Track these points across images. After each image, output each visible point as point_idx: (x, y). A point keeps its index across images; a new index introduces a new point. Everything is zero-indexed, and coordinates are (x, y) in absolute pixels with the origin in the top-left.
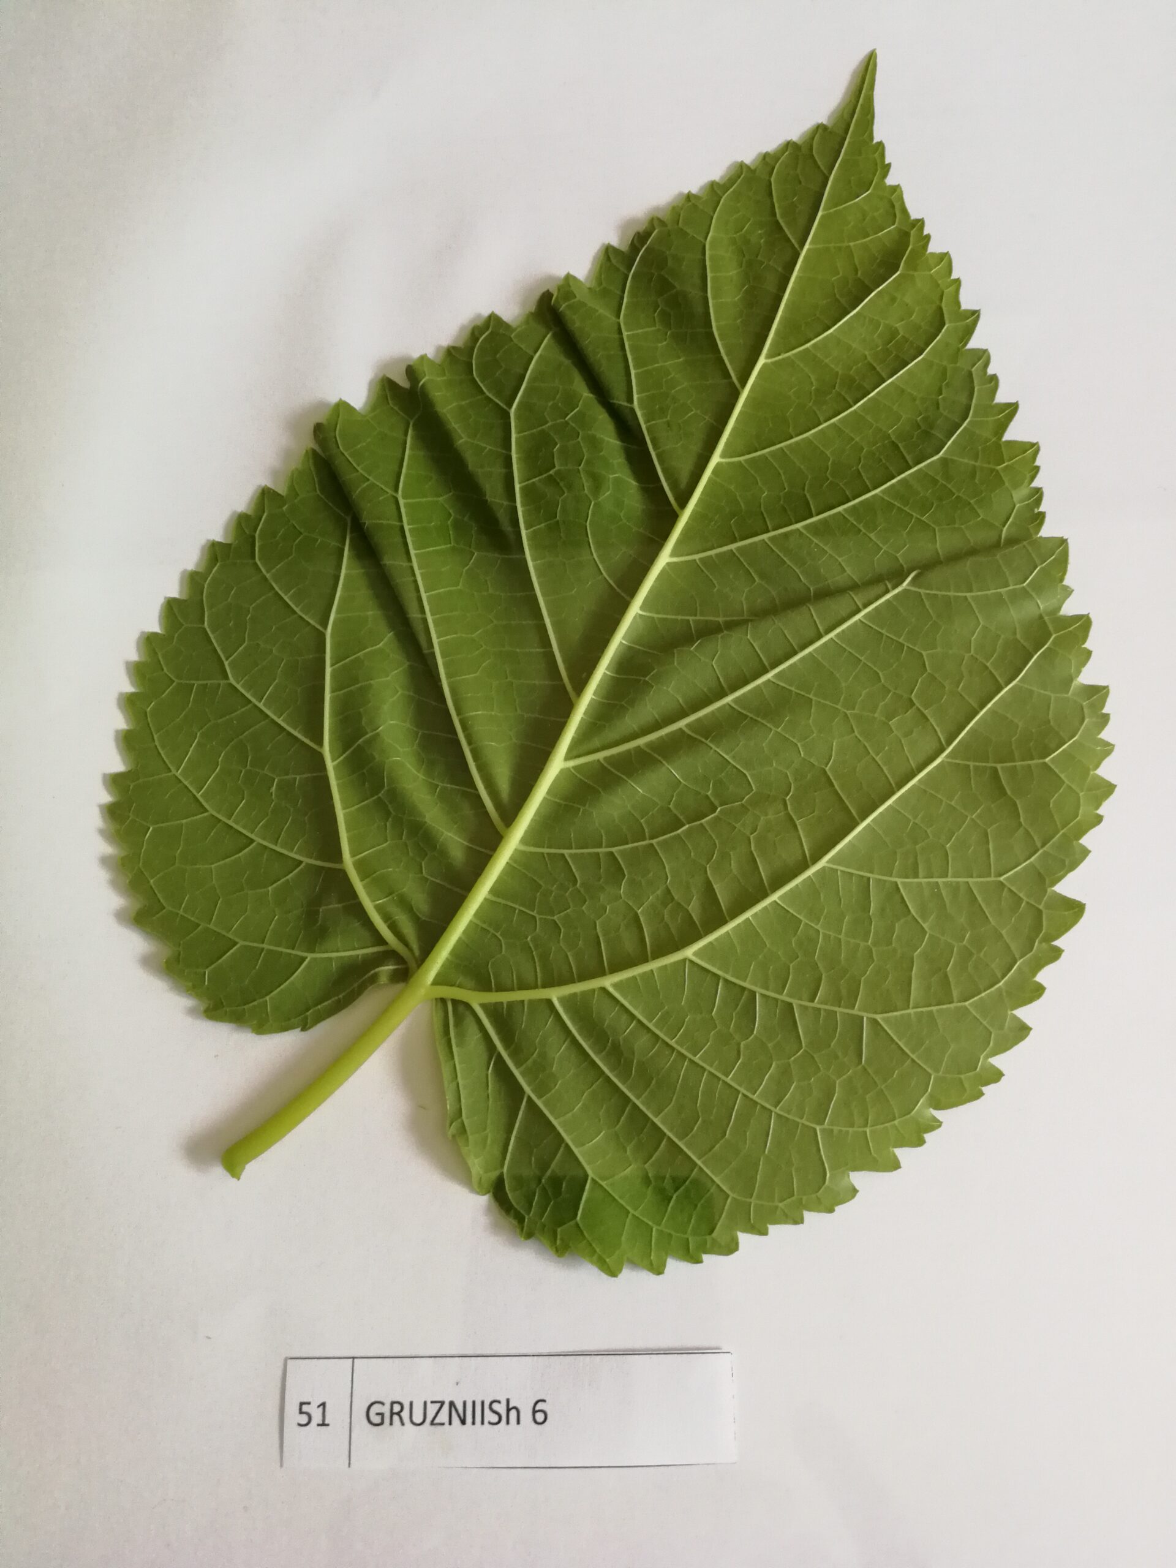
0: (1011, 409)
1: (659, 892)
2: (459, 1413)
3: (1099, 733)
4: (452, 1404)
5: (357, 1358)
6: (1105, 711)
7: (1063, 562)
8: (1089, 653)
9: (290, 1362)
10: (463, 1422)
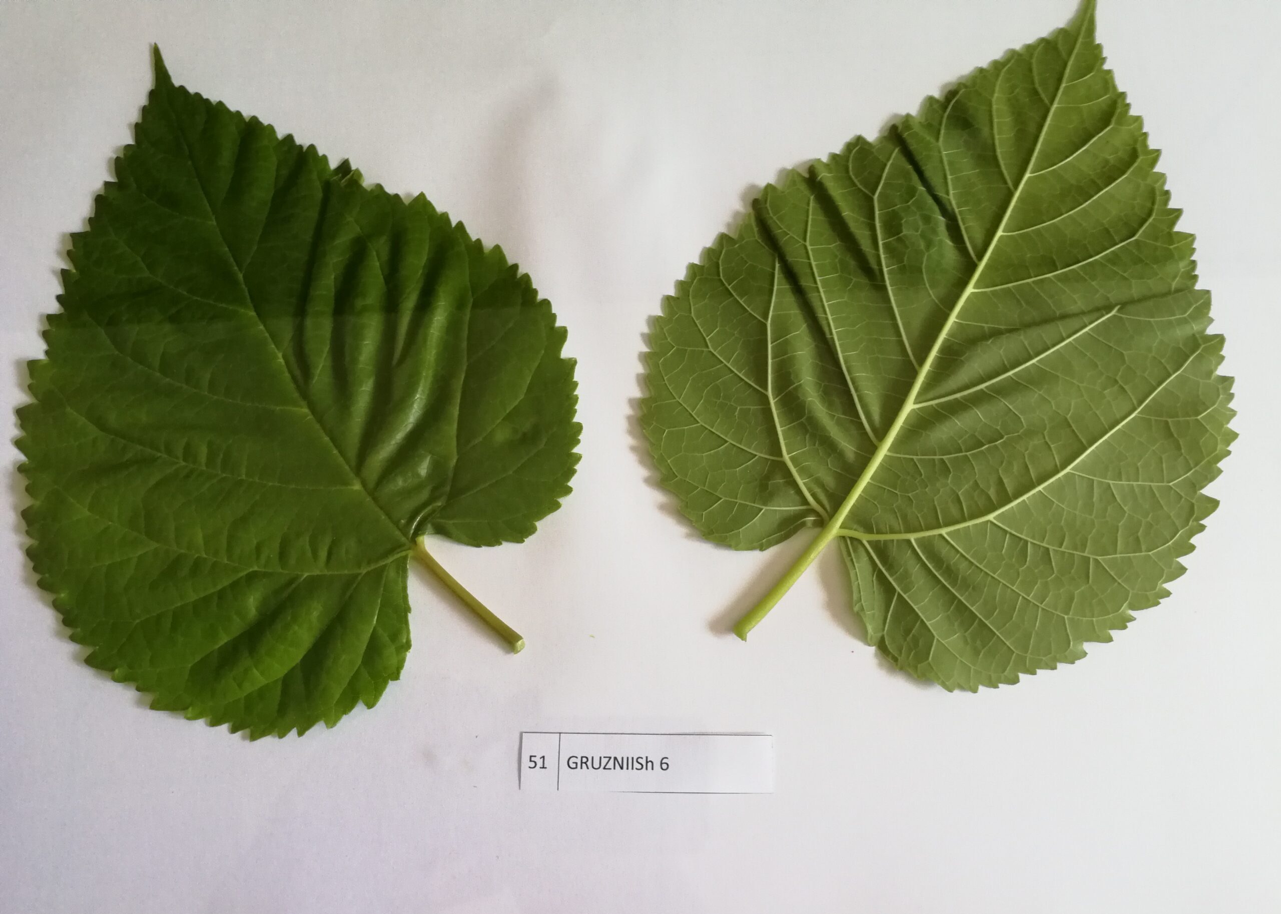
0: (1178, 213)
1: (971, 483)
2: (620, 763)
3: (1228, 404)
4: (615, 758)
5: (562, 733)
6: (1231, 392)
7: (1207, 304)
8: (1223, 358)
9: (524, 734)
10: (622, 768)
